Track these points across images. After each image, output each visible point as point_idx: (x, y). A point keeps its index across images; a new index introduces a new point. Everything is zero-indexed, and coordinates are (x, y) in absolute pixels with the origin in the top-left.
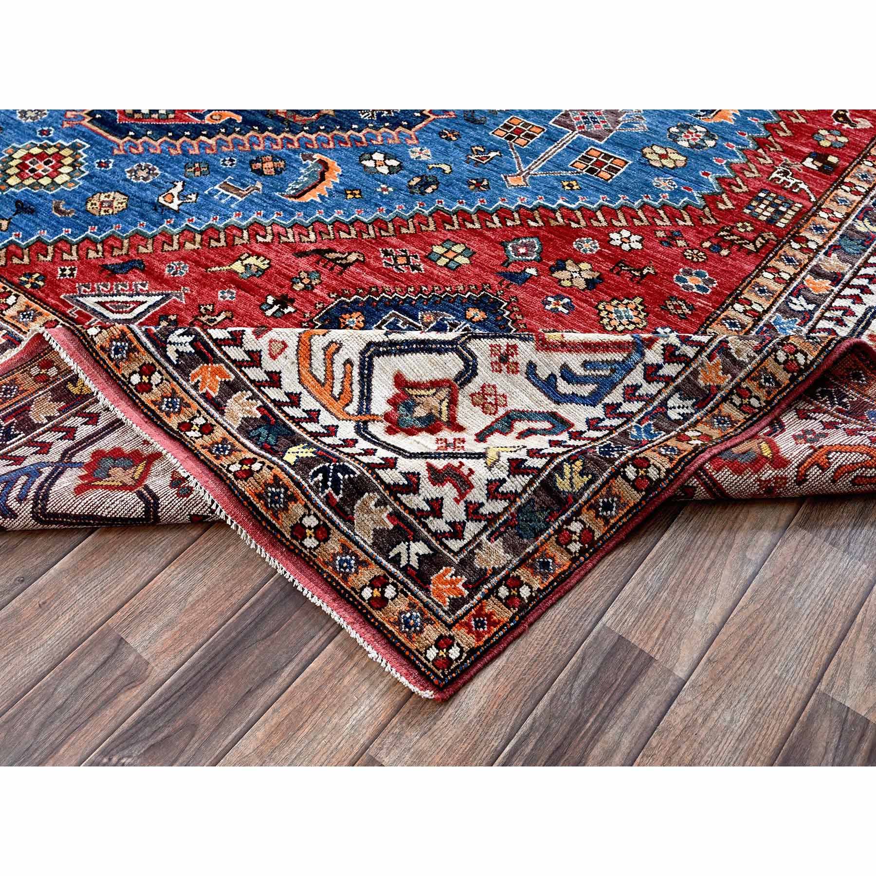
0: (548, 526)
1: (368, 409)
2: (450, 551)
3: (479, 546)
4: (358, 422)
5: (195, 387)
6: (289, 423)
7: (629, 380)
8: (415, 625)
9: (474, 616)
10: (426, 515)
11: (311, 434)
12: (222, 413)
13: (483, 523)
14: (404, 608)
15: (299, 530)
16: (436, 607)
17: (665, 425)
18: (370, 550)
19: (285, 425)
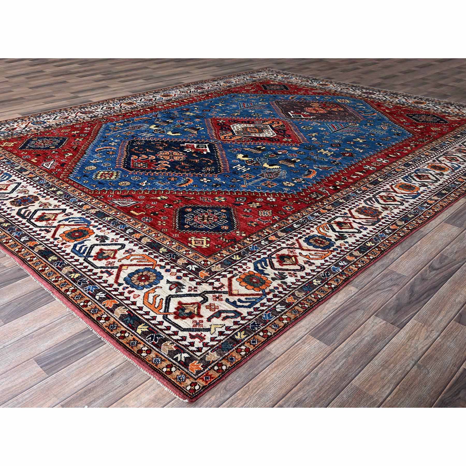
0: (233, 347)
1: (168, 311)
2: (197, 356)
3: (208, 354)
4: (164, 315)
5: (104, 305)
6: (138, 316)
7: (262, 302)
8: (183, 379)
9: (205, 376)
10: (189, 346)
11: (146, 319)
12: (113, 313)
13: (209, 348)
14: (178, 374)
15: (140, 351)
16: (190, 373)
17: (275, 313)
18: (167, 356)
19: (137, 316)
